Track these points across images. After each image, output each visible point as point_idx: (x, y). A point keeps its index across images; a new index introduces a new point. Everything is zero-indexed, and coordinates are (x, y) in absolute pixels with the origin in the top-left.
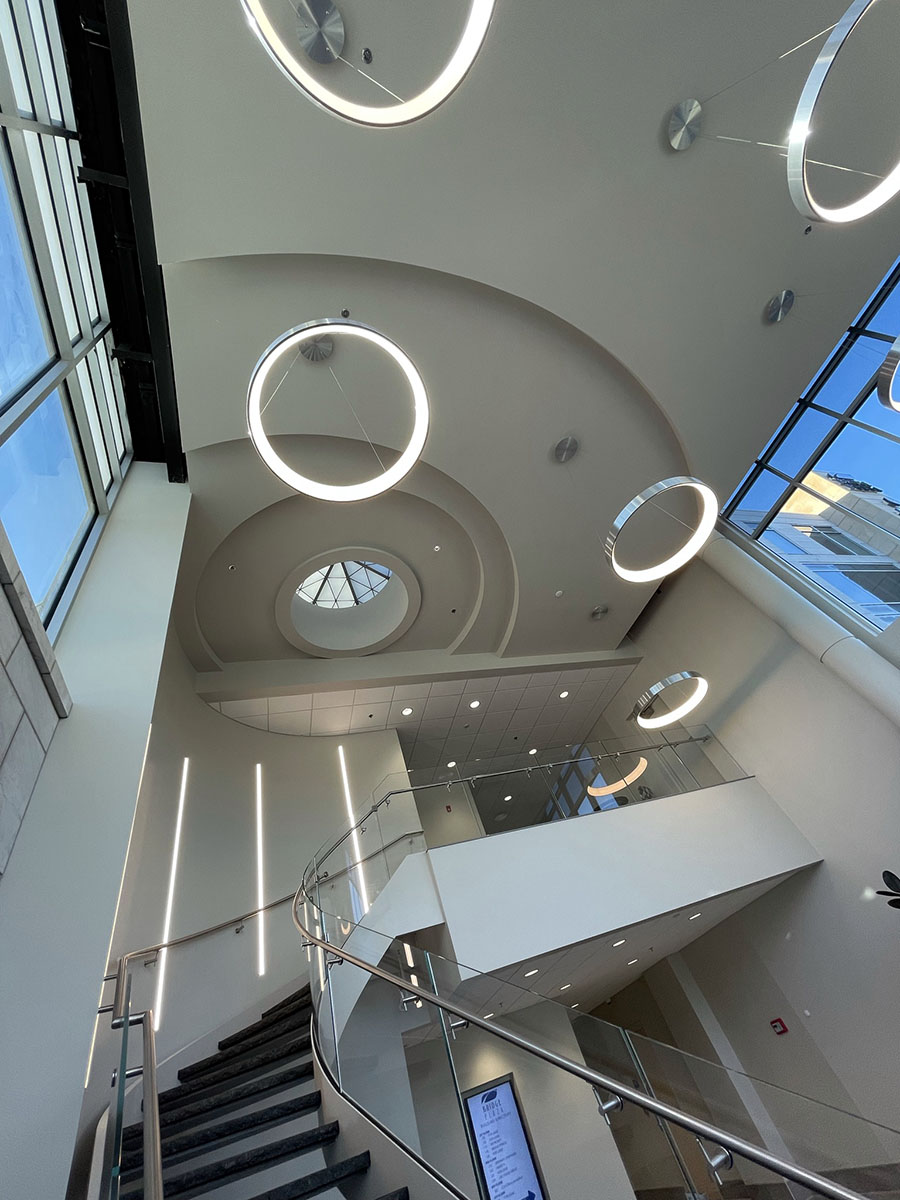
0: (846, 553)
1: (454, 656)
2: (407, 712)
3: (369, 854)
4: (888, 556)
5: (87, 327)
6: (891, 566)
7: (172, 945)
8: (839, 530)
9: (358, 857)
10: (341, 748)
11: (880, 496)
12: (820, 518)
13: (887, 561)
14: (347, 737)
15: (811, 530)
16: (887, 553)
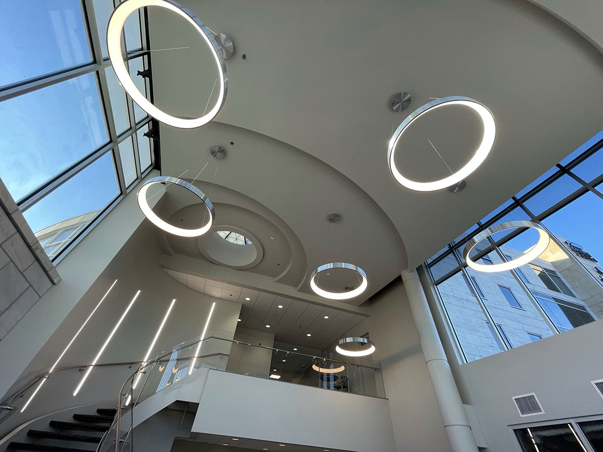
0: (557, 291)
1: (276, 283)
2: (248, 299)
3: (202, 355)
4: (584, 300)
5: (133, 125)
6: (583, 308)
7: (96, 365)
8: (559, 275)
9: (196, 355)
10: (214, 304)
11: (594, 265)
12: (551, 265)
13: (581, 303)
14: (219, 300)
15: (541, 270)
16: (584, 299)
